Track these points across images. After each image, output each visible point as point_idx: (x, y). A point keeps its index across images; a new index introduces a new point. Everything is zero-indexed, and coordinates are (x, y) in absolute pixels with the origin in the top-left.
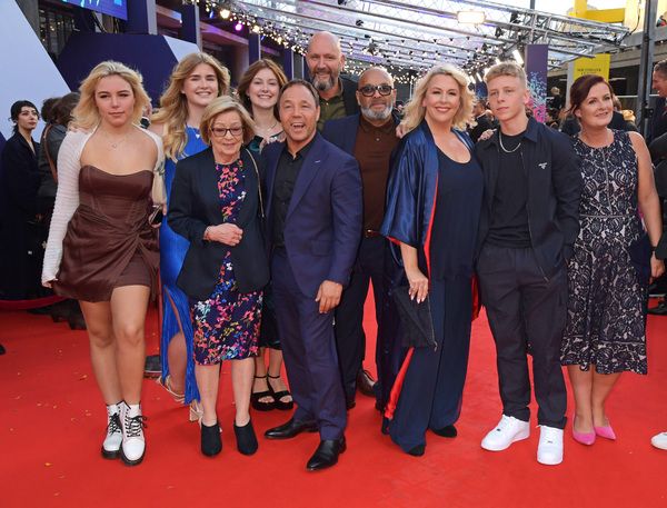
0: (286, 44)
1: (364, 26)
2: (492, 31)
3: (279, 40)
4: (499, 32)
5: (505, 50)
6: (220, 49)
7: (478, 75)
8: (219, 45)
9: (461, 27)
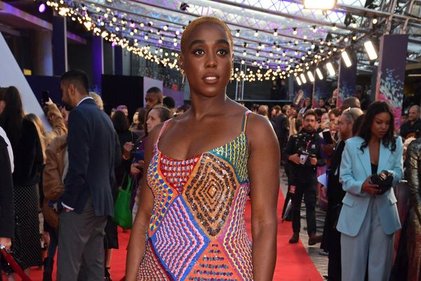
0: (96, 30)
1: (189, 10)
2: (340, 18)
3: (88, 25)
4: (349, 19)
5: (354, 42)
6: (17, 33)
7: (318, 71)
8: (16, 29)
9: (306, 13)
